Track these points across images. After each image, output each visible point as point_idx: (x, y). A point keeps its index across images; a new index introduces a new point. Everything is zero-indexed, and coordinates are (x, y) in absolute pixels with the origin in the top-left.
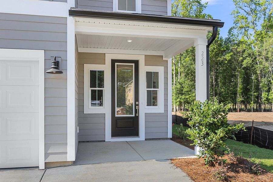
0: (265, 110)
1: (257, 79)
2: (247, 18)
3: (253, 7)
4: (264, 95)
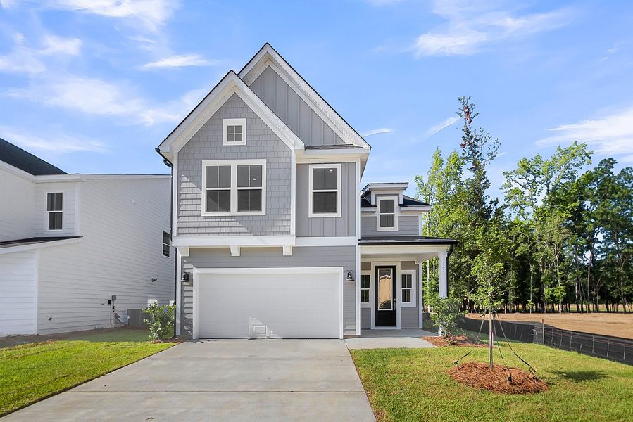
0: (548, 312)
2: (523, 193)
4: (547, 291)
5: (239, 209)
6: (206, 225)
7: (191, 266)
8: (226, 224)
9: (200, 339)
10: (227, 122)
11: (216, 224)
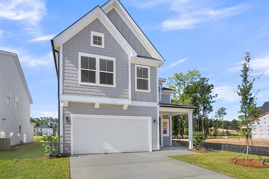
1: (181, 121)
2: (175, 87)
3: (179, 81)
4: (185, 129)
5: (101, 83)
6: (81, 89)
7: (69, 113)
8: (93, 90)
9: (76, 155)
10: (93, 33)
11: (87, 90)
